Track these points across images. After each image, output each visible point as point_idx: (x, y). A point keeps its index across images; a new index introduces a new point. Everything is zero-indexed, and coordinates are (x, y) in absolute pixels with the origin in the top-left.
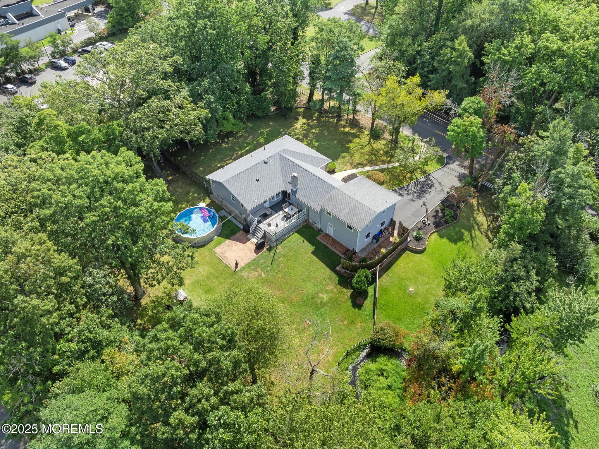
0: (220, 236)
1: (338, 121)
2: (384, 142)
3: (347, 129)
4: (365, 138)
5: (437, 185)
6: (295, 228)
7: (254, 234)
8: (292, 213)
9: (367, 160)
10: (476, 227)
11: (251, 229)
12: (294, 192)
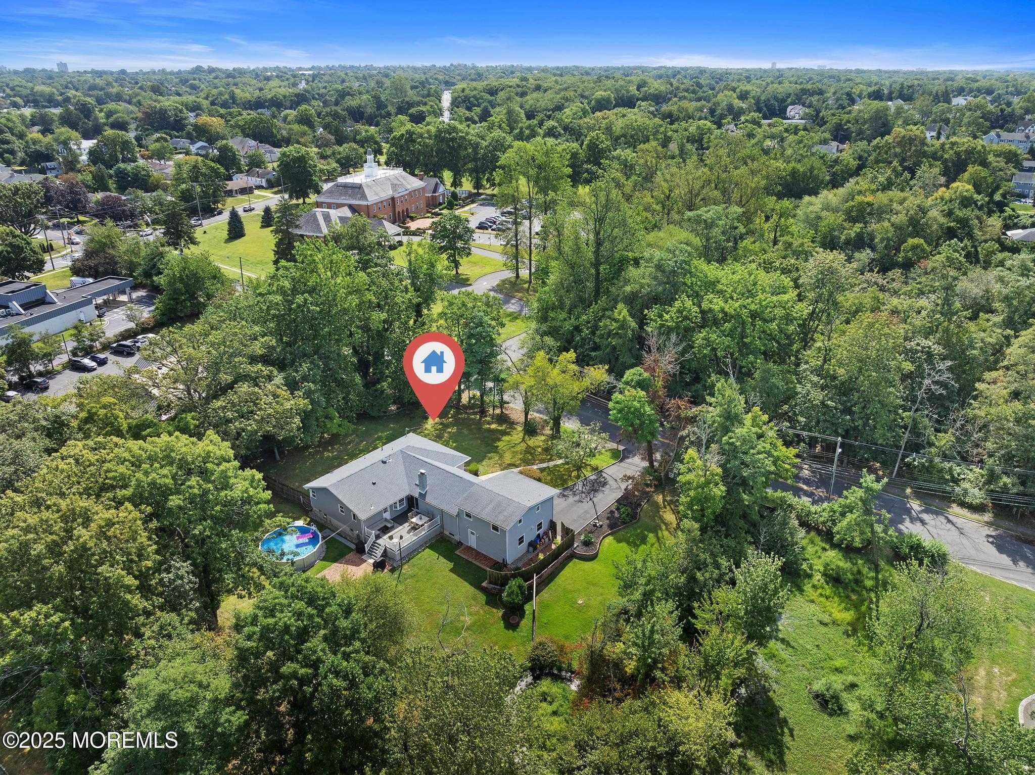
0: (323, 559)
1: (481, 417)
2: (543, 438)
3: (493, 426)
4: (517, 434)
5: (611, 482)
6: (426, 543)
7: (370, 553)
8: (420, 523)
9: (521, 459)
10: (664, 527)
11: (367, 547)
12: (423, 496)
